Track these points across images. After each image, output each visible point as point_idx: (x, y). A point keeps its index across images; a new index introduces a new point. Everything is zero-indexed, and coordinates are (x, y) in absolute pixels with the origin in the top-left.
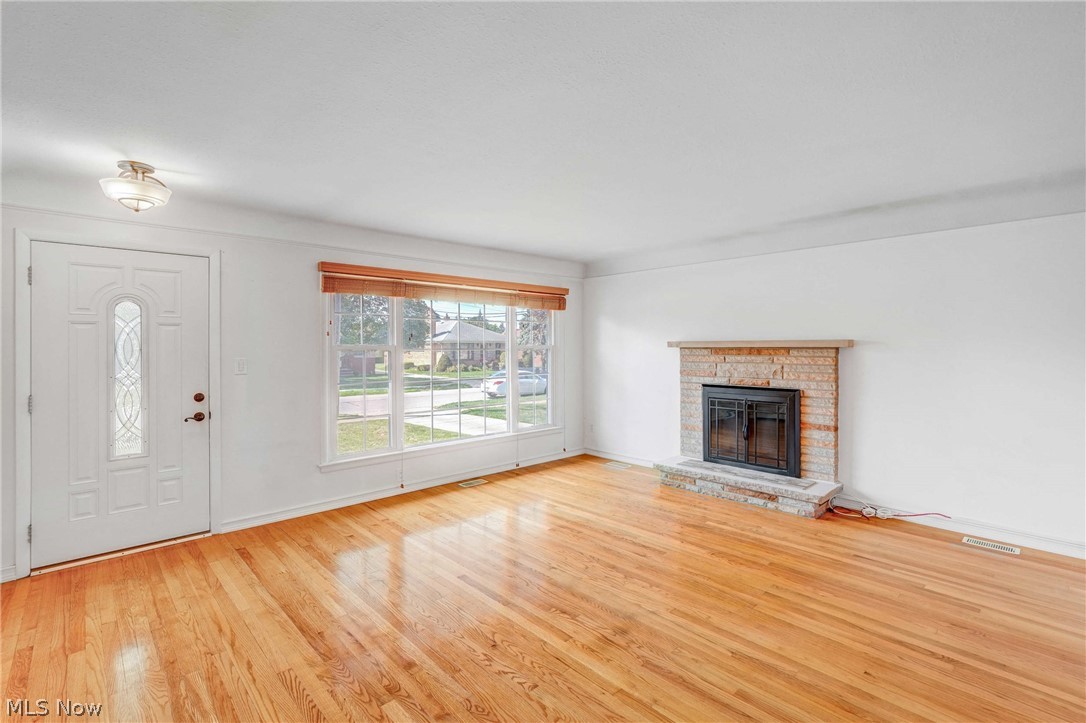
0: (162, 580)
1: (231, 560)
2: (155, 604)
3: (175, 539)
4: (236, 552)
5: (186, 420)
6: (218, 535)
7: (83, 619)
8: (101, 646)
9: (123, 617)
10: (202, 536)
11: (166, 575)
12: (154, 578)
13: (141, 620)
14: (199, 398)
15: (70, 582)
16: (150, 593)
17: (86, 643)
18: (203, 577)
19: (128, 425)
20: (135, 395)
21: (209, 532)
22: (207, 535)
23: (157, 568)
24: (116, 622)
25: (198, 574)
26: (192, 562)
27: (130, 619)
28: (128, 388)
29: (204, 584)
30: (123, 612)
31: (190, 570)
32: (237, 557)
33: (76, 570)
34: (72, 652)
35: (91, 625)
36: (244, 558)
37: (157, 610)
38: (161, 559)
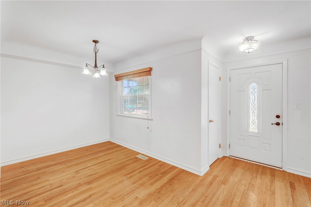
0: (256, 177)
1: (285, 185)
2: (249, 184)
3: (268, 165)
4: (289, 183)
5: (272, 124)
6: (285, 172)
7: (231, 176)
8: (229, 186)
9: (239, 182)
10: (278, 169)
11: (259, 176)
12: (255, 175)
13: (243, 187)
14: (278, 117)
15: (235, 163)
16: (250, 179)
17: (227, 184)
18: (270, 185)
19: (253, 122)
20: (256, 113)
21: (282, 168)
22: (280, 169)
23: (257, 172)
24: (237, 182)
25: (269, 183)
26: (269, 177)
27: (240, 184)
28: (253, 111)
29: (269, 188)
30: (240, 180)
31: (267, 179)
32: (288, 185)
33: (238, 161)
34: (223, 184)
35: (231, 179)
36: (291, 187)
37: (249, 187)
38: (260, 170)
